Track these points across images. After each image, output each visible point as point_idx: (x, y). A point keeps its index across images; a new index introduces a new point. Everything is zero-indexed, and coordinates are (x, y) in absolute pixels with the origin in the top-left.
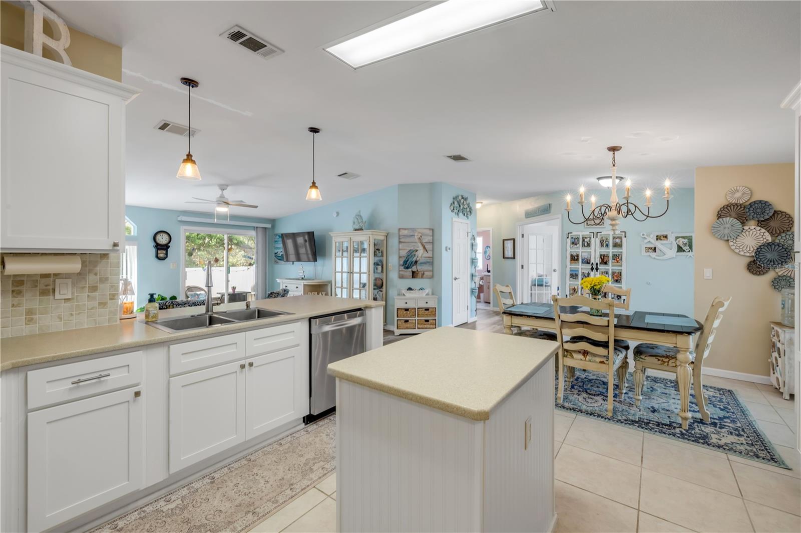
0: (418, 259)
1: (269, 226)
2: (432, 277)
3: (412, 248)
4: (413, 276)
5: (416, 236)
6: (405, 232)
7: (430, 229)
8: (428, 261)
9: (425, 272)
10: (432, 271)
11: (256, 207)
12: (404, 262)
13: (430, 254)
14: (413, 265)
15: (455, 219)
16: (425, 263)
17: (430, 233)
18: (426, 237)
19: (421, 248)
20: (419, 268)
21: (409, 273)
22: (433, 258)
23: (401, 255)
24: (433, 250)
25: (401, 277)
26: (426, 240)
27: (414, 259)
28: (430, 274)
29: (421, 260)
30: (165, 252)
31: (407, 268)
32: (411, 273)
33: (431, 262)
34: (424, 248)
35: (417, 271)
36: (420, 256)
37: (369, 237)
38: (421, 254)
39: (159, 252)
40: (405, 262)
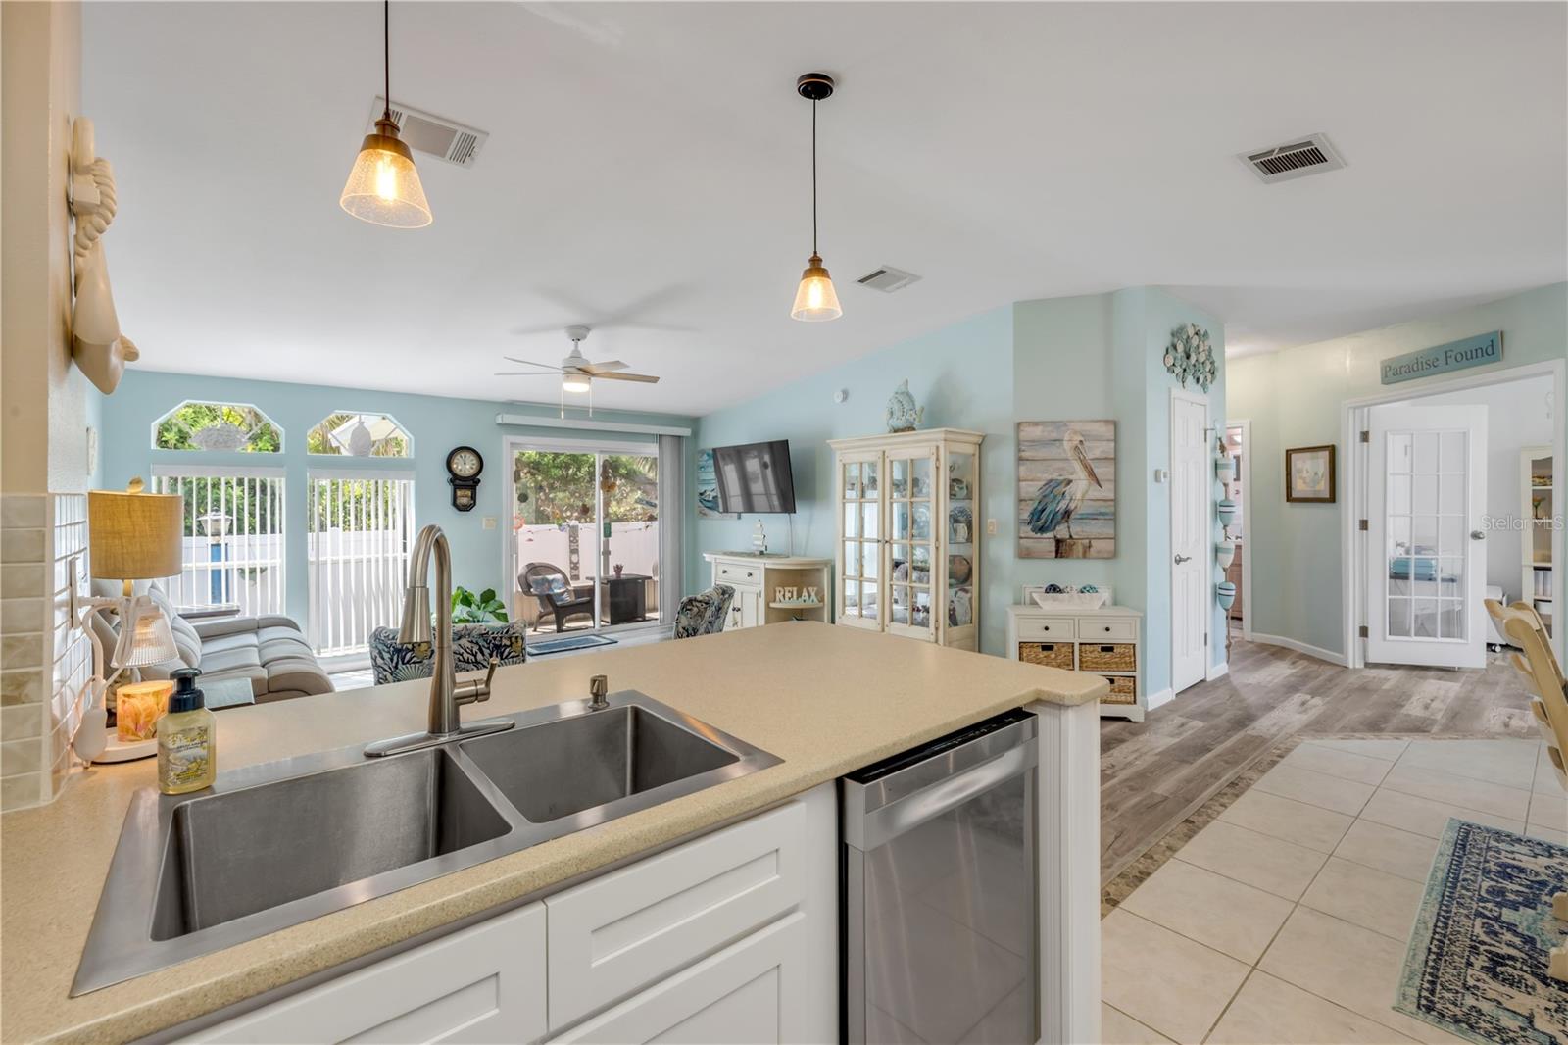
0: (1072, 506)
1: (686, 432)
2: (1114, 555)
3: (1055, 476)
4: (1057, 552)
5: (1065, 443)
6: (1036, 432)
7: (1107, 422)
8: (1103, 510)
9: (1092, 541)
10: (1115, 538)
11: (654, 380)
12: (1032, 514)
13: (1107, 492)
14: (1059, 523)
15: (1177, 391)
16: (1093, 517)
17: (1107, 431)
18: (1097, 444)
19: (1080, 476)
20: (1077, 529)
21: (1046, 542)
22: (1115, 500)
23: (1024, 495)
24: (1116, 481)
25: (1024, 554)
26: (1097, 453)
27: (1062, 506)
28: (1108, 545)
29: (1081, 508)
30: (469, 493)
31: (1042, 530)
32: (1054, 544)
33: (1110, 514)
34: (1091, 474)
35: (1071, 537)
36: (1079, 496)
37: (937, 448)
38: (1080, 490)
39: (459, 493)
40: (1037, 514)
